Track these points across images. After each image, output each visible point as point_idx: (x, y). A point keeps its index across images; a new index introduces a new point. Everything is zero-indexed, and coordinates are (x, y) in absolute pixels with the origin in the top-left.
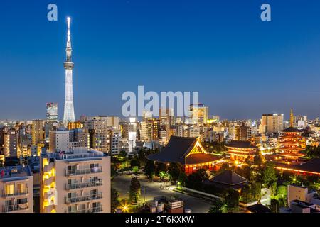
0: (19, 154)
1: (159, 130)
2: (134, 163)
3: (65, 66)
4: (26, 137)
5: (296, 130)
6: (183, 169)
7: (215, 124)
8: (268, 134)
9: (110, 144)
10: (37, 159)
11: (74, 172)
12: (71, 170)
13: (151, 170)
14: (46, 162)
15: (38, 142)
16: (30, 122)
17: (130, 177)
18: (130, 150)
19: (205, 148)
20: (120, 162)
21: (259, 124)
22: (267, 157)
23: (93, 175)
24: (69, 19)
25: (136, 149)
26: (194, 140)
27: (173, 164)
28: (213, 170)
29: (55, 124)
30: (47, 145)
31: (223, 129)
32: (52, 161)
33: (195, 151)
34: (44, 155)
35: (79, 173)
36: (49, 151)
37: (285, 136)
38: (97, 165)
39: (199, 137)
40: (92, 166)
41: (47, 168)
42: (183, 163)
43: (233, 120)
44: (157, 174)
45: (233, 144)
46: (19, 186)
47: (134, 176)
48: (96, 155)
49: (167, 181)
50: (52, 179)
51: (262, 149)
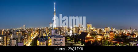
0: (43, 35)
1: (78, 30)
2: (71, 39)
3: (54, 14)
4: (45, 31)
5: (113, 32)
6: (85, 41)
7: (93, 29)
8: (106, 32)
9: (65, 34)
10: (47, 37)
11: (56, 41)
12: (55, 40)
13: (76, 41)
14: (49, 38)
15: (47, 33)
16: (46, 28)
17: (70, 43)
18: (70, 35)
19: (91, 35)
20: (68, 39)
21: (104, 30)
22: (106, 38)
23: (60, 42)
24: (55, 3)
25: (72, 35)
26: (88, 33)
27: (82, 40)
28: (93, 41)
29: (51, 28)
30: (49, 33)
31: (95, 30)
32: (51, 37)
33: (88, 36)
34: (49, 36)
35: (57, 41)
36: (50, 35)
37: (110, 33)
38: (62, 39)
39: (89, 32)
40: (60, 39)
41: (49, 39)
42: (85, 39)
43: (98, 28)
44: (78, 42)
45: (98, 34)
46: (43, 43)
47: (71, 42)
48: (61, 36)
49: (80, 44)
50: (51, 42)
51: (105, 36)
